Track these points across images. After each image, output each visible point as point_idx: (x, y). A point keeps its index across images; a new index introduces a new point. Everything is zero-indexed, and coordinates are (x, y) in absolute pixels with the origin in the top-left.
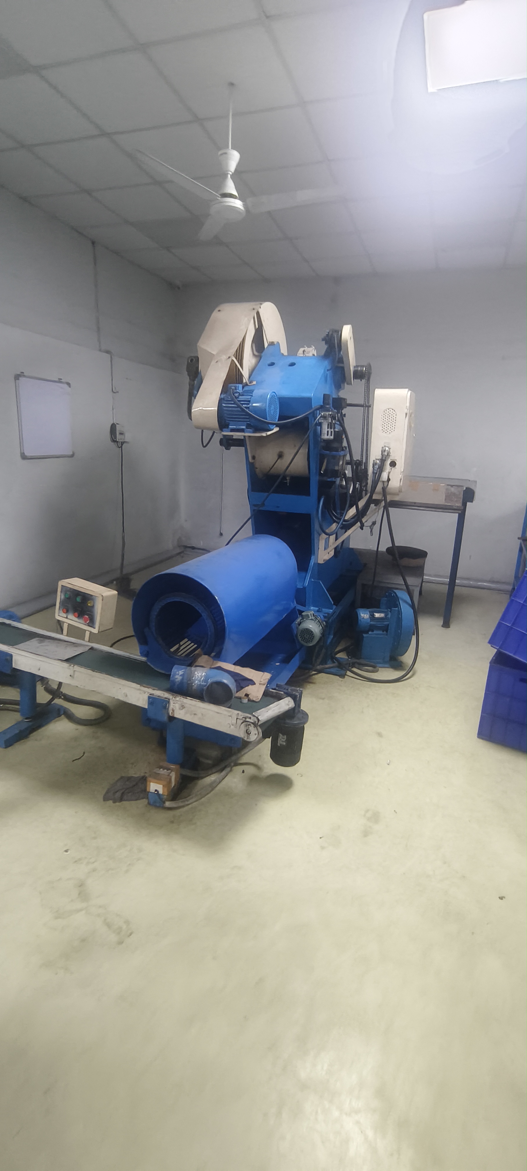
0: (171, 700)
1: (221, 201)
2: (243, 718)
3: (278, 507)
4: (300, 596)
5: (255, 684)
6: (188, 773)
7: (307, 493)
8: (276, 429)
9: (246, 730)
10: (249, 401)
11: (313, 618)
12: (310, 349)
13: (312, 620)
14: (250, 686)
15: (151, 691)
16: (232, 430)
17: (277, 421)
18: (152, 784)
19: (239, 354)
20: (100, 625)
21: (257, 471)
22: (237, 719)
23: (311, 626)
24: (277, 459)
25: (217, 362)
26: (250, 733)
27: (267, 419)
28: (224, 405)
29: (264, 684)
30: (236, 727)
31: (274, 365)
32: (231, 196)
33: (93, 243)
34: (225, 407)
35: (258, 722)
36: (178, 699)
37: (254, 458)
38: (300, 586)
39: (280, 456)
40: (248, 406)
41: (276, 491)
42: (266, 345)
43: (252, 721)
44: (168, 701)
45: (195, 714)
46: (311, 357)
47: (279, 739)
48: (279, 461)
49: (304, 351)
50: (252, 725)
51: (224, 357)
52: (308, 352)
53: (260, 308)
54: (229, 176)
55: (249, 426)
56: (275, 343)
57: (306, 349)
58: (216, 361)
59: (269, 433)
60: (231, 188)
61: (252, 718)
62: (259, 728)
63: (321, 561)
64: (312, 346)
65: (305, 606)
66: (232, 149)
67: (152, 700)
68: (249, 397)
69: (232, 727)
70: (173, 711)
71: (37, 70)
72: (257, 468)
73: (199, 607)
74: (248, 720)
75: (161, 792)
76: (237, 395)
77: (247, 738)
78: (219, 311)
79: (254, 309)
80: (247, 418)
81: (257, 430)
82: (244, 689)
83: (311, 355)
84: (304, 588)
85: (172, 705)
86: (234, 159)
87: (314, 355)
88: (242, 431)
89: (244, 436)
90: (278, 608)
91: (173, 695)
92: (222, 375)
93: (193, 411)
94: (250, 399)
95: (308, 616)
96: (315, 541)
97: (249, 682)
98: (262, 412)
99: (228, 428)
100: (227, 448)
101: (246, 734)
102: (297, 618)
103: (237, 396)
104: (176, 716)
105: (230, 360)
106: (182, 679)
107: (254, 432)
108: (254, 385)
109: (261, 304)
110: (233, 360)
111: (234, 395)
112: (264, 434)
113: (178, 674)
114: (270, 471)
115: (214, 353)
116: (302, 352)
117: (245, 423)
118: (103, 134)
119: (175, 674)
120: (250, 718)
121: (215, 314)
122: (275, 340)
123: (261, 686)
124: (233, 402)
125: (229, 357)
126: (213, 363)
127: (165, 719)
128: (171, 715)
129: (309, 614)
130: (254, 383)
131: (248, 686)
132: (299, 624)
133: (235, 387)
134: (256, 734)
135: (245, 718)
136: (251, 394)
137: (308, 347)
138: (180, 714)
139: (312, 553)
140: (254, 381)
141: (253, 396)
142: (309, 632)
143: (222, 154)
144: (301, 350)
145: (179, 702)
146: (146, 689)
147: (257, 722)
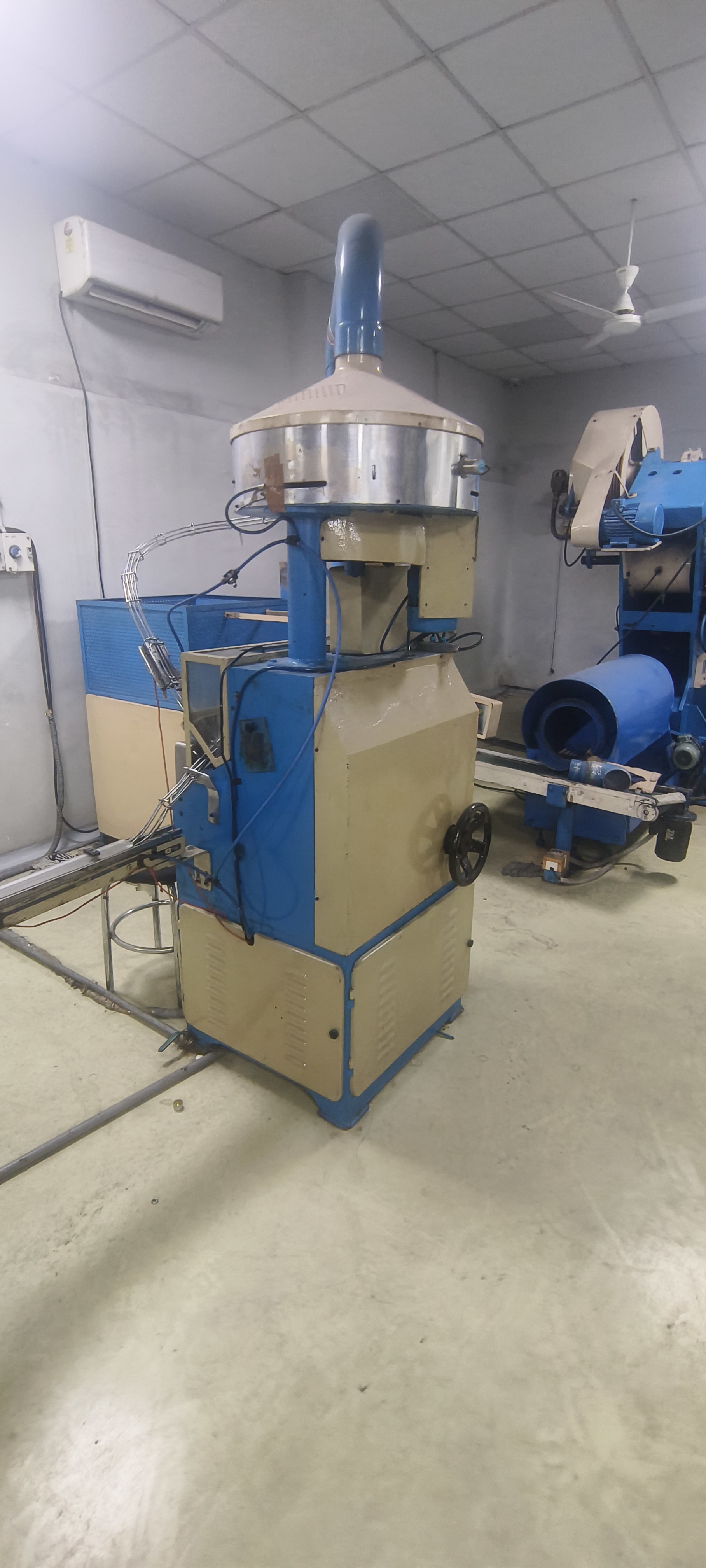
0: (570, 788)
1: (619, 318)
2: (641, 800)
3: (653, 626)
4: (675, 720)
5: (645, 780)
6: (575, 862)
7: (689, 609)
8: (659, 543)
9: (643, 810)
10: (635, 516)
11: (691, 741)
12: (696, 452)
13: (689, 743)
14: (641, 782)
15: (550, 780)
16: (614, 546)
17: (661, 533)
18: (547, 862)
19: (619, 468)
20: (488, 731)
21: (631, 588)
22: (635, 801)
23: (688, 748)
24: (654, 574)
25: (596, 477)
26: (648, 814)
27: (652, 533)
28: (606, 521)
29: (655, 781)
30: (633, 809)
31: (656, 475)
32: (626, 312)
33: (436, 352)
34: (607, 523)
35: (657, 803)
36: (577, 785)
37: (628, 574)
38: (675, 710)
39: (659, 571)
40: (634, 520)
41: (654, 610)
42: (644, 453)
43: (651, 803)
44: (567, 788)
45: (594, 799)
46: (696, 462)
47: (667, 834)
48: (657, 577)
49: (689, 455)
50: (651, 806)
51: (604, 472)
52: (694, 457)
53: (642, 413)
54: (626, 291)
55: (632, 541)
56: (656, 449)
57: (690, 452)
58: (596, 475)
59: (653, 547)
60: (627, 303)
61: (651, 799)
62: (656, 809)
63: (697, 686)
64: (698, 448)
65: (678, 731)
66: (630, 265)
67: (551, 788)
68: (635, 511)
69: (630, 809)
70: (572, 796)
71: (444, 223)
72: (630, 586)
73: (590, 711)
74: (646, 802)
75: (556, 870)
76: (621, 509)
77: (645, 818)
78: (595, 421)
79: (635, 416)
80: (630, 533)
81: (640, 545)
82: (635, 784)
83: (696, 459)
84: (680, 712)
85: (571, 792)
86: (632, 274)
87: (700, 459)
88: (625, 546)
89: (621, 552)
90: (651, 731)
91: (572, 783)
92: (604, 490)
93: (572, 529)
94: (636, 513)
95: (684, 739)
96: (693, 663)
97: (642, 779)
98: (649, 527)
99: (609, 544)
100: (590, 567)
101: (644, 815)
102: (670, 742)
103: (621, 511)
104: (574, 801)
105: (612, 474)
106: (580, 770)
107: (637, 547)
108: (634, 497)
109: (642, 409)
110: (615, 474)
111: (618, 510)
112: (648, 549)
113: (576, 766)
114: (645, 588)
115: (592, 467)
116: (687, 457)
117: (629, 538)
118: (486, 258)
119: (573, 766)
120: (648, 800)
121: (590, 425)
122: (655, 446)
123: (652, 782)
124: (616, 518)
125: (611, 472)
126: (592, 477)
127: (565, 804)
128: (569, 800)
129: (686, 736)
130: (635, 495)
131: (639, 782)
132: (675, 747)
133: (619, 502)
134: (653, 814)
135: (643, 800)
136: (637, 508)
137: (693, 450)
138: (578, 800)
139: (689, 675)
140: (635, 493)
141: (639, 509)
142: (687, 754)
143: (620, 272)
144: (685, 454)
145: (577, 789)
146: (546, 778)
147: (655, 804)
